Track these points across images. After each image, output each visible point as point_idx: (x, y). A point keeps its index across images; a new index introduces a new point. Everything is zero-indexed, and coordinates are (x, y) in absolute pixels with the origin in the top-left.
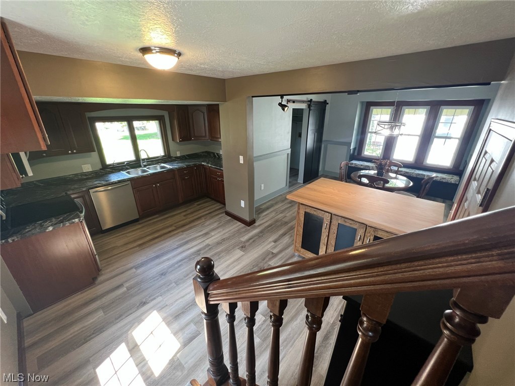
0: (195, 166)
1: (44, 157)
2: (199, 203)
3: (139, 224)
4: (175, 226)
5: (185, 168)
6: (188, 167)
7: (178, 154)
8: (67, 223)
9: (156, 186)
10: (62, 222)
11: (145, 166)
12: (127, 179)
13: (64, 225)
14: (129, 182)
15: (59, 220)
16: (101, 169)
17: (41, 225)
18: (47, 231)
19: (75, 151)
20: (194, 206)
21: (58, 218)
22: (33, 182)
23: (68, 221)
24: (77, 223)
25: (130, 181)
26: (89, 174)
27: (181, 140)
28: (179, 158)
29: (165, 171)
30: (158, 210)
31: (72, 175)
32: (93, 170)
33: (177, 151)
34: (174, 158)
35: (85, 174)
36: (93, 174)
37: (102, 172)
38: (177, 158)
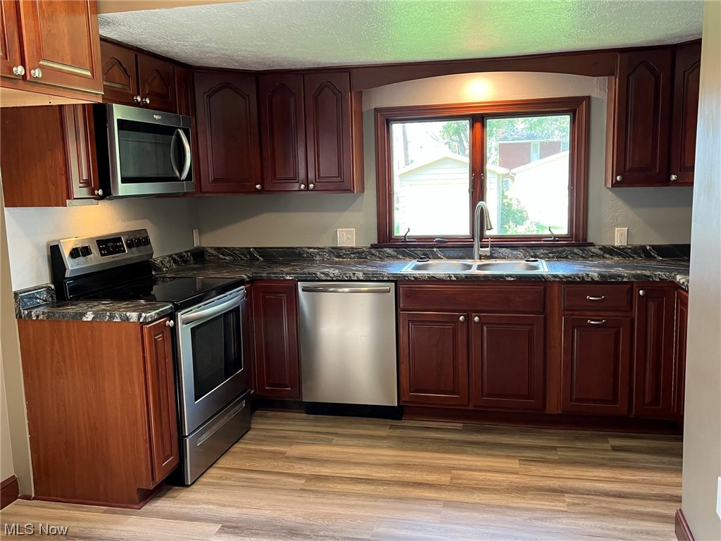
0: (645, 282)
1: (258, 191)
3: (393, 427)
5: (594, 282)
6: (608, 283)
7: (619, 238)
8: (117, 314)
9: (468, 319)
11: (483, 258)
14: (390, 287)
16: (373, 246)
18: (84, 319)
19: (311, 186)
22: (250, 248)
24: (134, 322)
25: (393, 285)
26: (345, 254)
27: (618, 178)
28: (618, 254)
29: (509, 279)
30: (461, 405)
31: (314, 248)
32: (359, 246)
33: (618, 226)
34: (599, 249)
35: (337, 252)
36: (352, 256)
37: (373, 254)
38: (611, 251)
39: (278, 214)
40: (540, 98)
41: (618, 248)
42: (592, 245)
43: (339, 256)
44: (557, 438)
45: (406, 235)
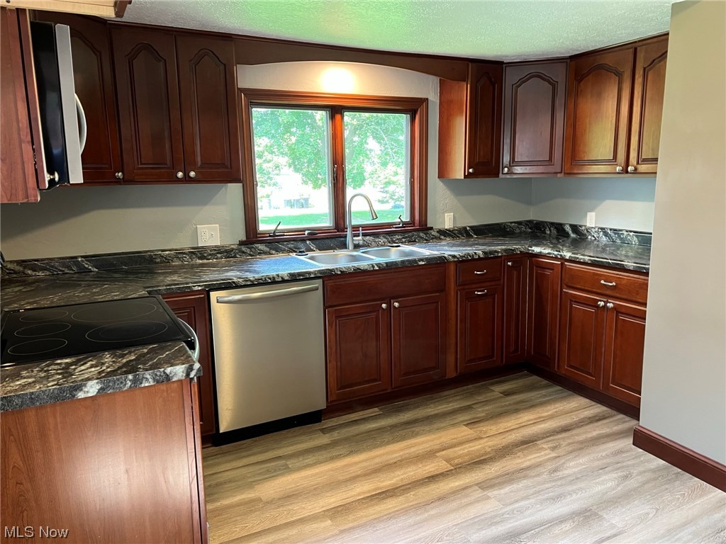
2: (506, 387)
3: (324, 431)
4: (448, 460)
5: (480, 259)
6: (489, 258)
7: (448, 224)
8: (148, 375)
9: (389, 305)
10: (131, 368)
11: (357, 247)
12: (314, 273)
13: (136, 381)
14: (318, 284)
15: (124, 361)
16: (242, 243)
17: (66, 372)
18: (81, 395)
19: (192, 174)
20: (489, 396)
21: (123, 356)
23: (153, 367)
25: (320, 281)
26: (210, 255)
27: (471, 170)
28: (449, 235)
29: (421, 263)
30: (383, 390)
31: (170, 250)
32: (223, 244)
33: (446, 212)
34: (437, 232)
35: (200, 253)
36: (219, 255)
37: (244, 252)
38: (445, 233)
39: (114, 211)
40: (391, 95)
41: (449, 230)
42: (431, 228)
43: (202, 258)
44: (459, 397)
45: (276, 229)
